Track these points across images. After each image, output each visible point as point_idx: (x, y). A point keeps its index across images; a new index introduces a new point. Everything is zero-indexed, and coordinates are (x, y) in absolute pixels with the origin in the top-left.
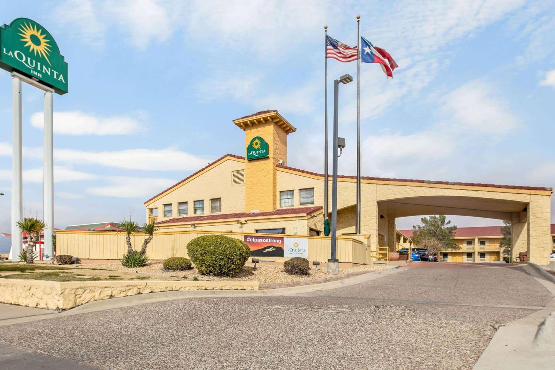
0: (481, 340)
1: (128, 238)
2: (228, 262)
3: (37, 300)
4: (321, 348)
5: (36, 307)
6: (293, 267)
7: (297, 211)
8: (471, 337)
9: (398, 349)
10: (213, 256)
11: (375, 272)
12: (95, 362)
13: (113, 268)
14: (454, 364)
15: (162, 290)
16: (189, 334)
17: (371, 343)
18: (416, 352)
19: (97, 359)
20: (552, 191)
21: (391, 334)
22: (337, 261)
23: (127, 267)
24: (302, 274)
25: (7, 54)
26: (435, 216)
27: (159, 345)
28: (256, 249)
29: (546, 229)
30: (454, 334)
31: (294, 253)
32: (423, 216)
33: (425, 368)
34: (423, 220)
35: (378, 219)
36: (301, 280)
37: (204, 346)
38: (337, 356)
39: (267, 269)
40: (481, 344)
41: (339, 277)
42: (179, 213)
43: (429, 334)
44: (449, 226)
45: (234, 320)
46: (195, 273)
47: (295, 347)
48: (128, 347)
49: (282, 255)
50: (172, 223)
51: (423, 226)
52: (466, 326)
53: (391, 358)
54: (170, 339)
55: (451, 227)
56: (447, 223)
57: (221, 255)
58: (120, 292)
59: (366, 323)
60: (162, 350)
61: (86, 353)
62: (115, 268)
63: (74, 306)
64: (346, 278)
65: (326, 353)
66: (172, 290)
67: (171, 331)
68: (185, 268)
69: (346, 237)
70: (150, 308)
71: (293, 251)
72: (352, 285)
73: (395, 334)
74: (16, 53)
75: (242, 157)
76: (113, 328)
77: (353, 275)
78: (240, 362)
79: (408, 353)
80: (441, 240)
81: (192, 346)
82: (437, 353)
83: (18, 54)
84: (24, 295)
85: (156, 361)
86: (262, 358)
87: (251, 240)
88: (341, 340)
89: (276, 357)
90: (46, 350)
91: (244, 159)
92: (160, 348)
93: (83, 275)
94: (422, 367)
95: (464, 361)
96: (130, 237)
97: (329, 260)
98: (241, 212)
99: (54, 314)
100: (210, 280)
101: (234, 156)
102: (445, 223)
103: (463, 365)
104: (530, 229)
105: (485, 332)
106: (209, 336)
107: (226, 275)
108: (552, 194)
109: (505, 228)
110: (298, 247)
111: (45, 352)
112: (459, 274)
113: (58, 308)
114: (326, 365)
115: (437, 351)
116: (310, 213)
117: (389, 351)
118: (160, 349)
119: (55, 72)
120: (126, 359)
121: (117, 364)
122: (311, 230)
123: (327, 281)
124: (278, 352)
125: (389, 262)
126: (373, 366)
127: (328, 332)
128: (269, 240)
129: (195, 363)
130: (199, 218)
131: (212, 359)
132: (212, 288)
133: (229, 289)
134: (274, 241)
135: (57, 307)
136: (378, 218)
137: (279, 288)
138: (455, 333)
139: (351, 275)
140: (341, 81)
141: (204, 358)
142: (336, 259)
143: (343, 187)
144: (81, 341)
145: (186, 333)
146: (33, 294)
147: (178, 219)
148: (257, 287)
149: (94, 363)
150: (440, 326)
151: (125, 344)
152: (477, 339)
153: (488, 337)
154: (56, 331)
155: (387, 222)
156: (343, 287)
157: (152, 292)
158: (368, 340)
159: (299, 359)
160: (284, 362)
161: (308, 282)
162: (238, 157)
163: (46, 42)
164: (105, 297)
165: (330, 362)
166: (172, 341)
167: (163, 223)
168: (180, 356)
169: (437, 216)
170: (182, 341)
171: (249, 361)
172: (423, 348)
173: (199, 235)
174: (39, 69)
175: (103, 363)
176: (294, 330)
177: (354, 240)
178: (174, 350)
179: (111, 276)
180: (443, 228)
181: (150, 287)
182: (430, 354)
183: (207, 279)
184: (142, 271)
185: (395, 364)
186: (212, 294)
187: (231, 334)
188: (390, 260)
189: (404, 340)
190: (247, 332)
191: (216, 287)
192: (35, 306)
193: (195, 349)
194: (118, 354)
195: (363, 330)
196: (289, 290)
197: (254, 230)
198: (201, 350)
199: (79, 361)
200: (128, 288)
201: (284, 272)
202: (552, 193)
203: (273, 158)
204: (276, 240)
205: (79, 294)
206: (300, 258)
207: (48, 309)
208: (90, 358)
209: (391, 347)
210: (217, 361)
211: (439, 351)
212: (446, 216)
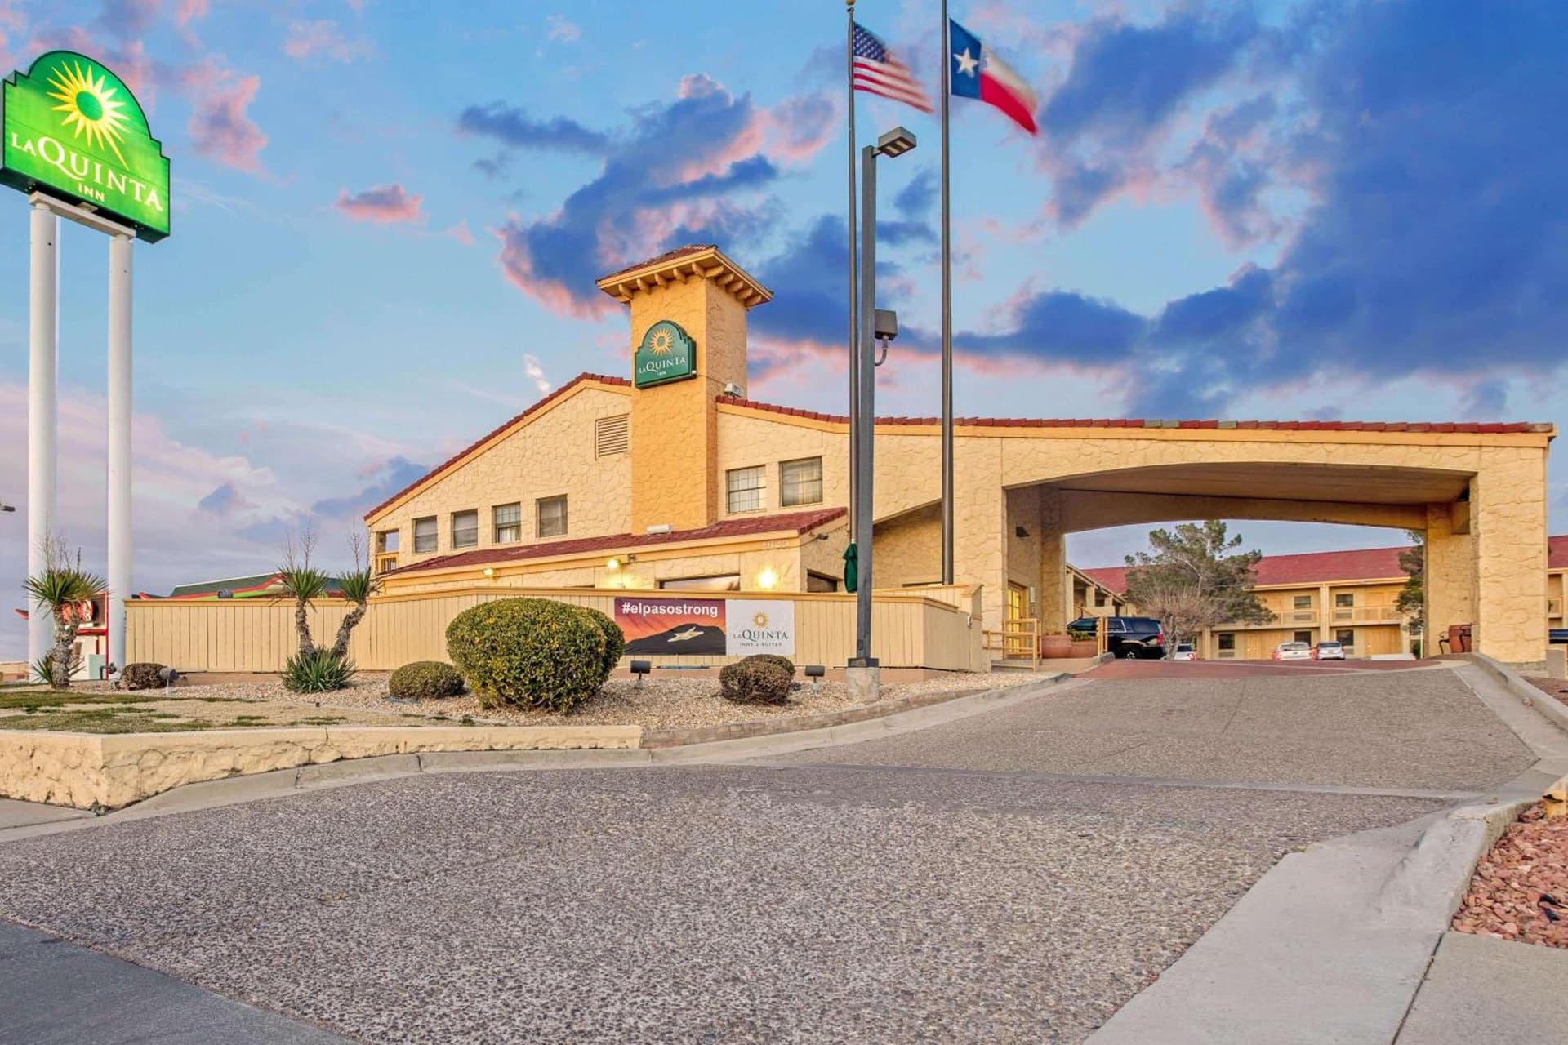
0: (1216, 894)
1: (301, 614)
2: (556, 673)
3: (49, 783)
4: (738, 914)
5: (45, 803)
6: (744, 684)
7: (774, 523)
8: (1188, 884)
9: (956, 918)
10: (513, 656)
11: (989, 692)
12: (136, 947)
13: (260, 696)
14: (1105, 964)
15: (371, 753)
16: (397, 873)
17: (886, 899)
18: (1004, 928)
19: (141, 938)
20: (1550, 434)
21: (953, 875)
22: (873, 663)
23: (296, 692)
24: (770, 702)
25: (20, 147)
26: (1192, 525)
27: (308, 901)
28: (647, 635)
29: (1533, 552)
30: (1141, 875)
31: (755, 643)
32: (1157, 526)
33: (1014, 976)
34: (1158, 538)
35: (1006, 540)
36: (767, 719)
37: (423, 905)
38: (774, 936)
39: (675, 690)
40: (1209, 906)
41: (878, 710)
42: (455, 542)
43: (1064, 875)
44: (1238, 551)
45: (530, 833)
46: (469, 704)
47: (666, 910)
48: (231, 906)
49: (720, 650)
50: (435, 568)
51: (1156, 555)
52: (1183, 852)
53: (927, 943)
54: (342, 886)
55: (1243, 554)
56: (1231, 544)
57: (536, 654)
58: (256, 758)
59: (892, 842)
60: (312, 916)
61: (122, 922)
62: (266, 695)
63: (137, 799)
64: (900, 711)
65: (747, 926)
66: (398, 753)
67: (354, 864)
68: (445, 692)
69: (911, 594)
70: (327, 802)
71: (752, 638)
72: (915, 733)
73: (963, 873)
74: (41, 143)
75: (622, 379)
76: (210, 858)
77: (921, 702)
78: (501, 949)
79: (981, 929)
80: (1211, 593)
81: (393, 905)
82: (1066, 933)
83: (47, 144)
84: (18, 770)
85: (284, 945)
86: (565, 941)
87: (634, 610)
88: (803, 892)
89: (603, 938)
90: (28, 914)
91: (629, 384)
92: (308, 910)
93: (177, 717)
94: (1007, 971)
95: (1141, 957)
96: (305, 612)
97: (850, 661)
98: (619, 533)
99: (83, 821)
100: (504, 722)
101: (602, 379)
102: (1225, 543)
103: (1133, 969)
104: (1481, 553)
105: (1236, 869)
106: (447, 879)
107: (550, 708)
108: (1551, 443)
109: (1414, 553)
110: (768, 624)
111: (25, 918)
112: (1242, 695)
113: (96, 803)
114: (731, 964)
115: (1070, 925)
116: (811, 527)
117: (928, 923)
118: (307, 913)
119: (138, 185)
120: (213, 940)
121: (185, 954)
122: (812, 575)
123: (841, 720)
124: (613, 924)
125: (1041, 664)
126: (865, 968)
127: (775, 869)
128: (685, 607)
129: (385, 949)
130: (506, 554)
131: (432, 942)
132: (507, 746)
133: (555, 747)
134: (699, 610)
135: (93, 801)
136: (1008, 538)
137: (701, 742)
138: (1143, 872)
139: (915, 702)
140: (883, 149)
141: (411, 940)
142: (872, 656)
143: (905, 450)
144: (119, 891)
145: (391, 870)
146: (39, 768)
147: (452, 558)
148: (637, 742)
149: (131, 950)
150: (1105, 850)
151: (226, 899)
152: (1203, 889)
153: (1239, 886)
154: (71, 864)
155: (1037, 547)
156: (885, 739)
157: (342, 758)
158: (880, 891)
159: (663, 944)
160: (620, 952)
161: (784, 724)
162: (612, 381)
163: (115, 109)
164: (217, 773)
165: (746, 954)
166: (347, 892)
167: (411, 570)
168: (351, 932)
169: (1200, 524)
170: (373, 890)
171: (526, 947)
172: (1031, 915)
173: (482, 600)
174: (98, 180)
175: (153, 950)
176: (683, 863)
177: (928, 602)
178: (344, 916)
179: (243, 718)
180: (1217, 558)
181: (336, 744)
182: (1045, 934)
183: (497, 722)
184: (332, 702)
185: (931, 961)
186: (505, 762)
187: (509, 874)
188: (1044, 657)
189: (983, 891)
190: (554, 867)
191: (520, 743)
192: (42, 799)
193: (398, 913)
194: (198, 927)
195: (877, 861)
196: (728, 747)
197: (653, 581)
198: (413, 915)
199: (95, 943)
200: (278, 749)
201: (719, 698)
202: (1550, 439)
203: (708, 377)
204: (703, 608)
205: (150, 767)
206: (768, 656)
207: (74, 807)
208: (124, 936)
209: (938, 911)
210: (441, 948)
211: (1075, 925)
212: (1229, 523)
